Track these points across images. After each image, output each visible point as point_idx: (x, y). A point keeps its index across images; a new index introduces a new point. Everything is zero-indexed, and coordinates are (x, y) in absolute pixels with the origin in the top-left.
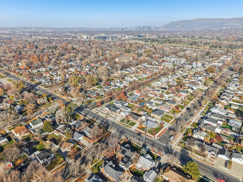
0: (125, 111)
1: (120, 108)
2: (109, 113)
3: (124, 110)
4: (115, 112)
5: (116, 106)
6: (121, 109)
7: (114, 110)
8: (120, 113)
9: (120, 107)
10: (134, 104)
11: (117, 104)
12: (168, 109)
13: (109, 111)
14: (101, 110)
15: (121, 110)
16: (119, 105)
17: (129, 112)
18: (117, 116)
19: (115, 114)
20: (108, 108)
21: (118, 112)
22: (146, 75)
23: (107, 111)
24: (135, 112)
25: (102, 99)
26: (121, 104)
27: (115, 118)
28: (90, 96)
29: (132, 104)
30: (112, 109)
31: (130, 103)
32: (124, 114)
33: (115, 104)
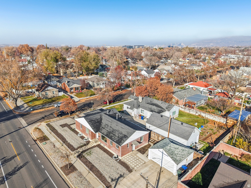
0: (173, 142)
1: (148, 126)
2: (89, 146)
3: (165, 134)
4: (119, 141)
5: (133, 115)
6: (152, 128)
7: (114, 131)
8: (143, 151)
9: (145, 120)
10: (203, 115)
11: (135, 110)
13: (93, 136)
14: (66, 128)
15: (152, 135)
16: (144, 115)
17: (191, 148)
18: (123, 170)
19: (118, 157)
20: (91, 122)
21: (134, 146)
22: (198, 66)
23: (87, 135)
24: (225, 151)
25: (92, 96)
26: (152, 111)
27: (112, 180)
28: (65, 88)
29: (193, 112)
30: (109, 124)
31: (183, 110)
32: (169, 159)
33: (128, 108)
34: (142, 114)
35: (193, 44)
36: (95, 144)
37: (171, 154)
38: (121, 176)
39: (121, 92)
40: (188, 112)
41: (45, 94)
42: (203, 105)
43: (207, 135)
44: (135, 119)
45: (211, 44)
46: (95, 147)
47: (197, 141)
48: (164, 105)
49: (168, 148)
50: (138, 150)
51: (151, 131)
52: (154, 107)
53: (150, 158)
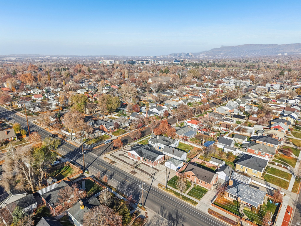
0: (174, 159)
1: (163, 152)
2: (138, 164)
3: (171, 155)
4: (153, 160)
5: (154, 147)
6: (166, 153)
7: (149, 156)
8: (163, 163)
9: (161, 149)
10: (189, 143)
11: (156, 144)
12: (268, 155)
13: (139, 159)
15: (166, 156)
16: (161, 146)
17: (183, 161)
18: (156, 171)
19: (152, 166)
20: (137, 152)
21: (158, 161)
22: (198, 98)
23: (135, 159)
24: (197, 161)
25: (124, 134)
26: (164, 144)
27: (153, 174)
28: (103, 129)
29: (186, 143)
30: (146, 153)
31: (181, 142)
32: (173, 165)
33: (151, 143)
34: (159, 146)
35: (202, 54)
36: (141, 162)
37: (174, 163)
38: (155, 173)
39: (142, 129)
40: (184, 143)
41: (94, 135)
42: (193, 138)
43: (191, 155)
44: (156, 149)
45: (221, 54)
46: (141, 163)
47: (186, 158)
48: (171, 141)
49: (173, 161)
50: (160, 164)
51: (165, 155)
52: (166, 142)
53: (166, 166)
